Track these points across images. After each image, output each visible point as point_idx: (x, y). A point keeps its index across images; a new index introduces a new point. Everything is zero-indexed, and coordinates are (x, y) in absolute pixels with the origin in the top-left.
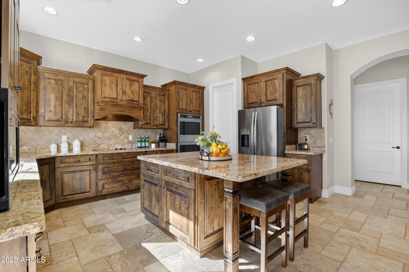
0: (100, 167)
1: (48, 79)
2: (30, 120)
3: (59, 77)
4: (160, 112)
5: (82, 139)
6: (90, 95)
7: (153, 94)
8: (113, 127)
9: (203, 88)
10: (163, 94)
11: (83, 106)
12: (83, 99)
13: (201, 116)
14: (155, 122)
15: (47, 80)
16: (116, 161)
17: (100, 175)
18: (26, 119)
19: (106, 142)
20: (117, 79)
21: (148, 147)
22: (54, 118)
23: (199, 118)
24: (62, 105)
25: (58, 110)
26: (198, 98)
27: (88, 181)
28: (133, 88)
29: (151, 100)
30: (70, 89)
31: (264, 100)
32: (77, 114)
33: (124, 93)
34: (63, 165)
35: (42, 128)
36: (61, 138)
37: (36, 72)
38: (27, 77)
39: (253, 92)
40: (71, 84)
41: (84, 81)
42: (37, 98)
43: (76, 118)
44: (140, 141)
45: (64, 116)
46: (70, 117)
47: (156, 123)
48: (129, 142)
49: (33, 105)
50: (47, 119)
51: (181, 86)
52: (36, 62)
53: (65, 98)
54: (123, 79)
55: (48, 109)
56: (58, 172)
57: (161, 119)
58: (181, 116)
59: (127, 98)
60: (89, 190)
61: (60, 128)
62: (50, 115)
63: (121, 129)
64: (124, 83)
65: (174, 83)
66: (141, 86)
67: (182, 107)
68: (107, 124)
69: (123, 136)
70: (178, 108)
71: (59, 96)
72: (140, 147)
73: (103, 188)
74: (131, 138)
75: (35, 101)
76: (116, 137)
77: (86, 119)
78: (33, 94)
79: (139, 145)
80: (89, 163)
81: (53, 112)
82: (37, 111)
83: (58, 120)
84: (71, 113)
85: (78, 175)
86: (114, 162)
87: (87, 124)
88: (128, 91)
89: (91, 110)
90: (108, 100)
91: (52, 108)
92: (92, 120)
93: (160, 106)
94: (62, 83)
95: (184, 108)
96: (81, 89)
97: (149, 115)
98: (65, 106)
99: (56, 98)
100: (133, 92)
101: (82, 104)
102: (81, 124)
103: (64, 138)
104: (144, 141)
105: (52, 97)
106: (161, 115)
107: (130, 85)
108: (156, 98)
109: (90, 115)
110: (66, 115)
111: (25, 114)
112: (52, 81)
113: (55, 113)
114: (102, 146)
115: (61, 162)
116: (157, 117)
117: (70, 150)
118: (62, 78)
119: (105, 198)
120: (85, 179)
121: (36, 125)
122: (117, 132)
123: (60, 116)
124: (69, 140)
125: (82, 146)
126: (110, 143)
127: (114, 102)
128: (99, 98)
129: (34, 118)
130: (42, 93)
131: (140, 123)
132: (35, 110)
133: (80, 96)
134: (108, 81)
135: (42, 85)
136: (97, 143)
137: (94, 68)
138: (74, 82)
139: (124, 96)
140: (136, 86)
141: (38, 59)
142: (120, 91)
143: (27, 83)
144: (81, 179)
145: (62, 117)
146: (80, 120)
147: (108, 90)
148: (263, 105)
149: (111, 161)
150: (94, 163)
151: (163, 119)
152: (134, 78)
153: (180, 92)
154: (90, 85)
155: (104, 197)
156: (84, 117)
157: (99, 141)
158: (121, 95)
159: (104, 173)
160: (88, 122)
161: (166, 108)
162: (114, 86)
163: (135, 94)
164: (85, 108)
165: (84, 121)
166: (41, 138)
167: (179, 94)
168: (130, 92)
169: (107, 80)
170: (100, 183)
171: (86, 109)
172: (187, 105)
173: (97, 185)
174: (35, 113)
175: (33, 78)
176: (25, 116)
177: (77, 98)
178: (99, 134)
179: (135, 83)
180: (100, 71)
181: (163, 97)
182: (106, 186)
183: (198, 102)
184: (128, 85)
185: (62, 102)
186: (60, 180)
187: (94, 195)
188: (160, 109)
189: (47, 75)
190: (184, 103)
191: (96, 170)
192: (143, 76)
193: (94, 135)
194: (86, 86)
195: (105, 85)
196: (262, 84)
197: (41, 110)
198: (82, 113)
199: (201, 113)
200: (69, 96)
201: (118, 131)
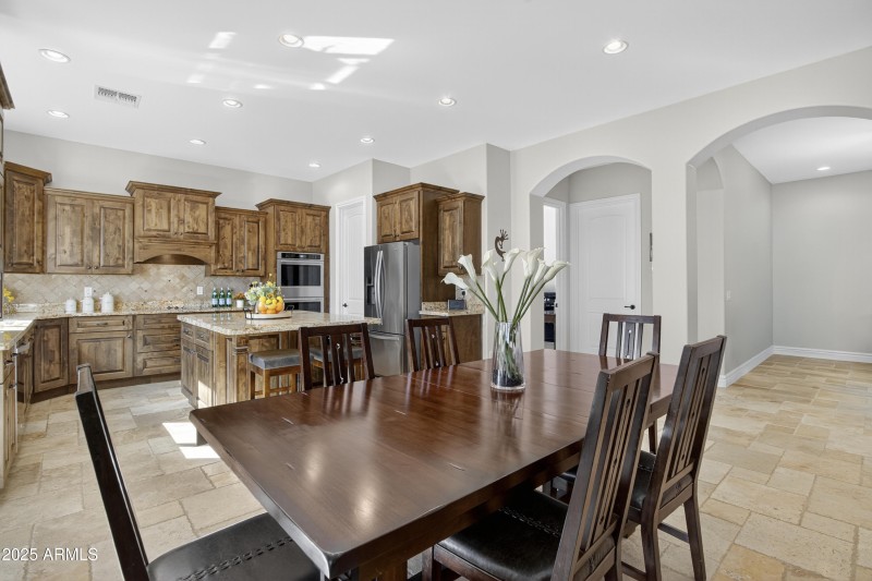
0: (140, 334)
1: (61, 204)
2: (32, 264)
3: (78, 202)
4: (249, 249)
5: (117, 292)
6: (127, 226)
7: (237, 220)
8: (168, 273)
9: (326, 210)
10: (255, 220)
11: (116, 244)
12: (115, 233)
13: (322, 256)
14: (240, 265)
15: (59, 206)
16: (166, 325)
17: (139, 344)
18: (27, 264)
19: (157, 297)
20: (170, 201)
21: (230, 306)
22: (70, 261)
23: (319, 258)
24: (82, 243)
25: (77, 250)
26: (316, 225)
27: (120, 355)
28: (197, 213)
29: (232, 229)
30: (95, 218)
31: (398, 232)
32: (107, 255)
33: (181, 221)
34: (80, 330)
35: (54, 276)
36: (83, 291)
37: (43, 197)
38: (27, 204)
39: (386, 218)
40: (97, 210)
41: (118, 205)
42: (44, 232)
43: (105, 261)
44: (216, 296)
45: (85, 259)
46: (96, 260)
47: (242, 267)
48: (197, 297)
49: (37, 243)
50: (58, 263)
51: (282, 208)
52: (41, 181)
53: (87, 231)
54: (179, 200)
55: (61, 248)
56: (73, 340)
57: (250, 260)
58: (284, 256)
59: (187, 230)
60: (121, 368)
61: (81, 277)
62: (65, 258)
63: (183, 277)
64: (182, 207)
65: (271, 202)
66: (211, 209)
67: (286, 240)
68: (159, 269)
69: (186, 288)
70: (278, 242)
71: (79, 228)
72: (216, 306)
73: (145, 366)
74: (200, 291)
75: (40, 238)
76: (174, 290)
77: (120, 262)
78: (37, 228)
79: (214, 302)
80: (121, 328)
81: (68, 253)
82: (44, 252)
83: (77, 265)
84: (96, 253)
85: (104, 345)
86: (163, 328)
87: (122, 270)
88: (188, 218)
89: (128, 248)
90: (154, 233)
91: (67, 247)
92: (131, 263)
93: (249, 240)
94: (82, 210)
95: (290, 242)
96: (112, 217)
97: (228, 253)
98: (88, 244)
99: (74, 233)
100: (196, 220)
101: (113, 239)
102: (113, 269)
103: (88, 291)
104: (224, 296)
105: (67, 231)
106: (250, 254)
107: (191, 210)
108: (241, 227)
109: (128, 256)
110: (88, 257)
111: (26, 256)
112: (67, 208)
113: (72, 255)
114: (150, 303)
115: (78, 325)
116: (244, 257)
117: (97, 307)
118: (83, 202)
119: (149, 382)
120: (115, 350)
121: (43, 271)
122: (176, 281)
123: (79, 258)
124: (95, 295)
125: (117, 304)
126: (165, 299)
127: (164, 236)
128: (139, 230)
129: (38, 262)
130: (51, 225)
131: (213, 267)
132: (40, 251)
133: (111, 228)
134: (154, 205)
135: (51, 214)
136: (141, 299)
137: (133, 187)
138: (101, 207)
139: (182, 227)
140: (202, 211)
141: (46, 178)
142: (174, 219)
143: (27, 213)
144: (109, 352)
145: (82, 261)
146: (112, 263)
147: (155, 219)
148: (398, 239)
149: (158, 326)
150: (131, 327)
151: (255, 261)
152: (199, 198)
153: (282, 217)
154: (128, 212)
155: (147, 379)
156: (118, 259)
157: (145, 296)
158: (176, 225)
159: (146, 343)
160: (123, 266)
161: (261, 242)
162: (164, 212)
163: (201, 223)
164: (119, 246)
165: (117, 266)
166: (52, 291)
167: (279, 220)
168: (191, 220)
169: (153, 203)
170: (140, 359)
171: (122, 248)
172: (294, 238)
173: (134, 361)
174: (40, 254)
175: (37, 205)
176: (25, 260)
177: (105, 231)
178: (146, 285)
179: (201, 205)
180: (141, 191)
181: (256, 225)
182: (149, 363)
183: (317, 233)
184: (188, 209)
185: (82, 238)
186: (76, 352)
187: (130, 376)
188: (249, 243)
189: (58, 199)
190: (290, 234)
191: (133, 338)
192: (215, 195)
193: (138, 286)
194: (120, 213)
195: (150, 211)
196: (397, 206)
197: (50, 251)
198: (115, 252)
199: (324, 251)
200: (93, 229)
201: (178, 280)
